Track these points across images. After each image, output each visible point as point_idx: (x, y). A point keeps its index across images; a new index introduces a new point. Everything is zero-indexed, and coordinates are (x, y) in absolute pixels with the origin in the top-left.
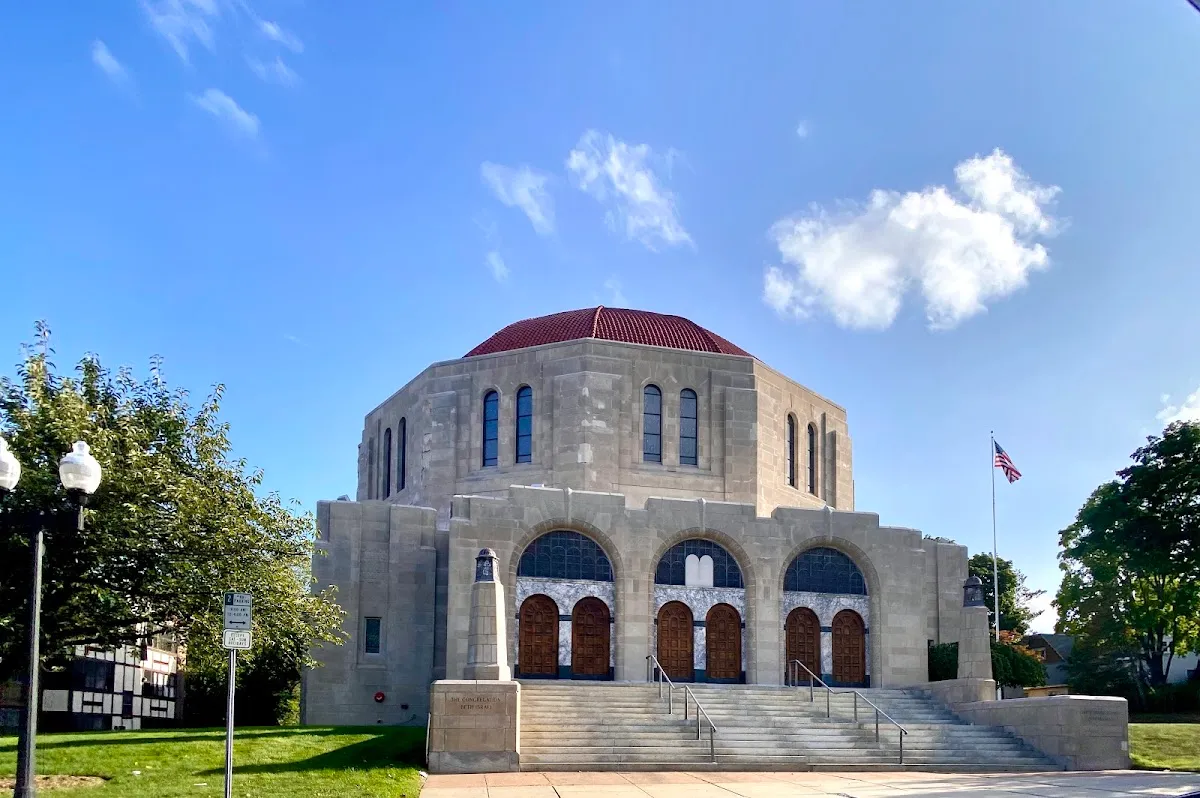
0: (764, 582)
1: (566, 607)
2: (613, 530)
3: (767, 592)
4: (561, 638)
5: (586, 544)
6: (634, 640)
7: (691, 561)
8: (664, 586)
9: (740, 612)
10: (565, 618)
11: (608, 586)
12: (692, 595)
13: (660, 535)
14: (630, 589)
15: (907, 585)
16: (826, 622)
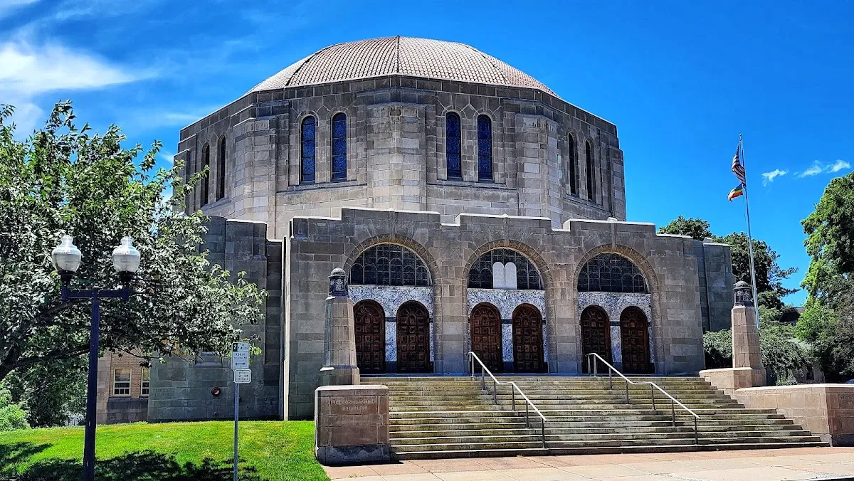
0: (561, 284)
1: (391, 310)
2: (430, 244)
3: (563, 294)
4: (387, 337)
5: (406, 255)
6: (451, 338)
7: (497, 268)
8: (476, 290)
9: (541, 311)
10: (390, 320)
11: (428, 290)
12: (499, 297)
13: (471, 246)
14: (447, 293)
15: (682, 283)
16: (615, 317)
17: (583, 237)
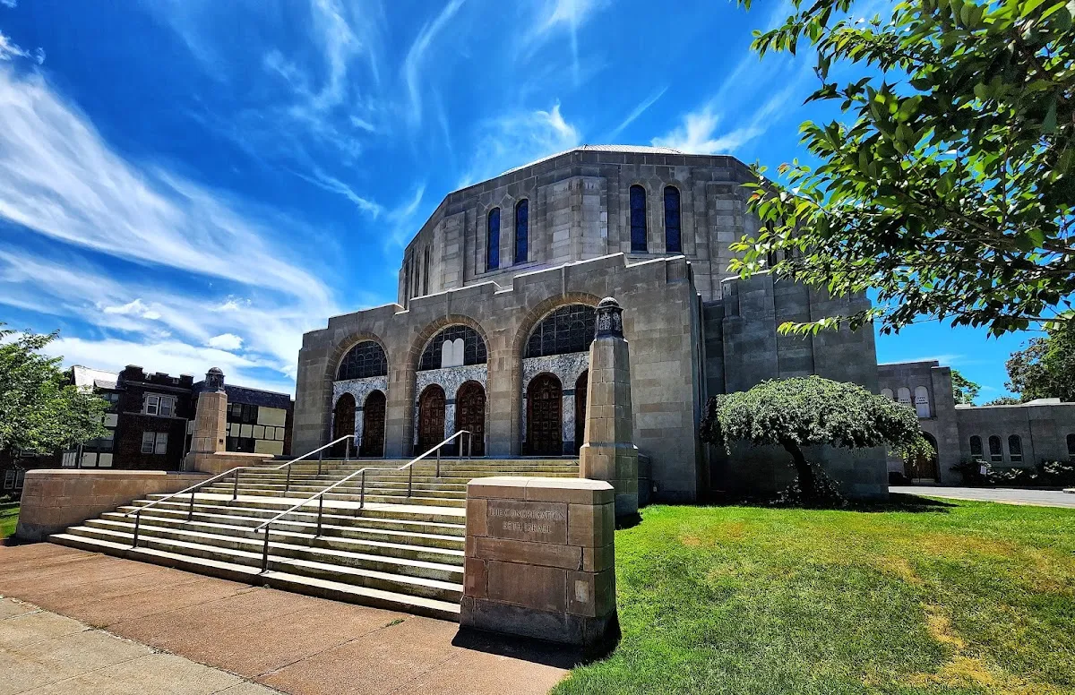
0: (499, 352)
1: (360, 400)
2: (385, 334)
3: (501, 364)
4: (356, 425)
6: (395, 422)
7: (447, 345)
8: (424, 372)
9: (484, 387)
10: (359, 409)
11: (385, 379)
12: (445, 376)
13: (416, 329)
14: (394, 378)
16: (569, 384)
17: (527, 294)
